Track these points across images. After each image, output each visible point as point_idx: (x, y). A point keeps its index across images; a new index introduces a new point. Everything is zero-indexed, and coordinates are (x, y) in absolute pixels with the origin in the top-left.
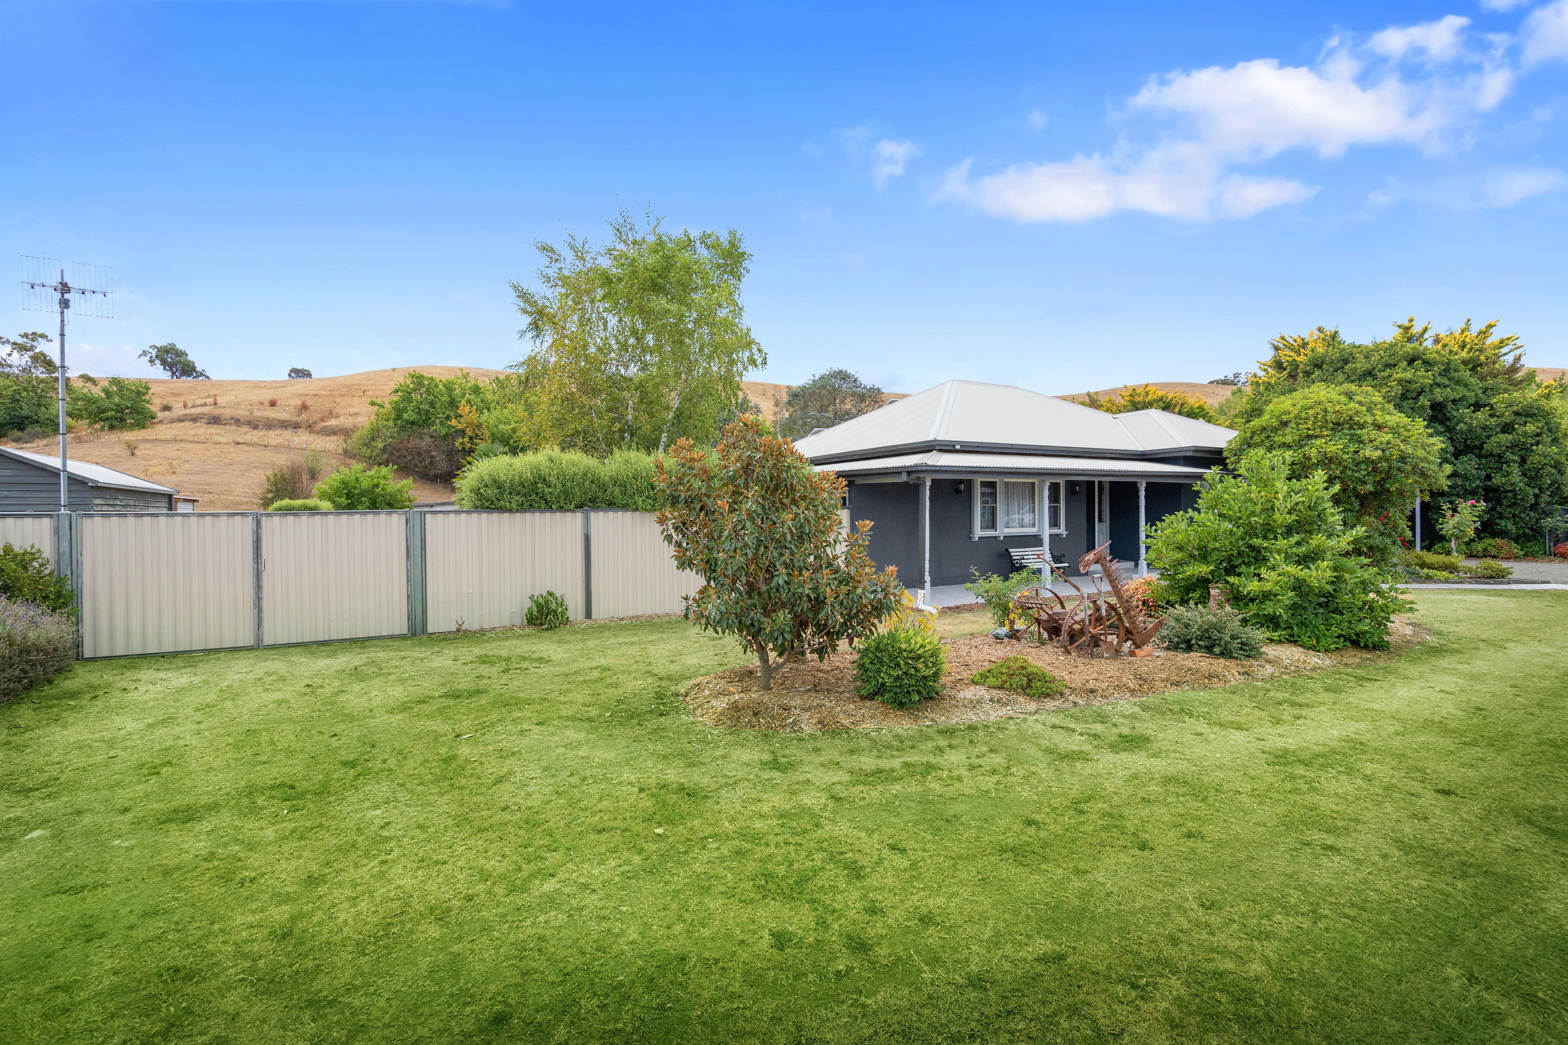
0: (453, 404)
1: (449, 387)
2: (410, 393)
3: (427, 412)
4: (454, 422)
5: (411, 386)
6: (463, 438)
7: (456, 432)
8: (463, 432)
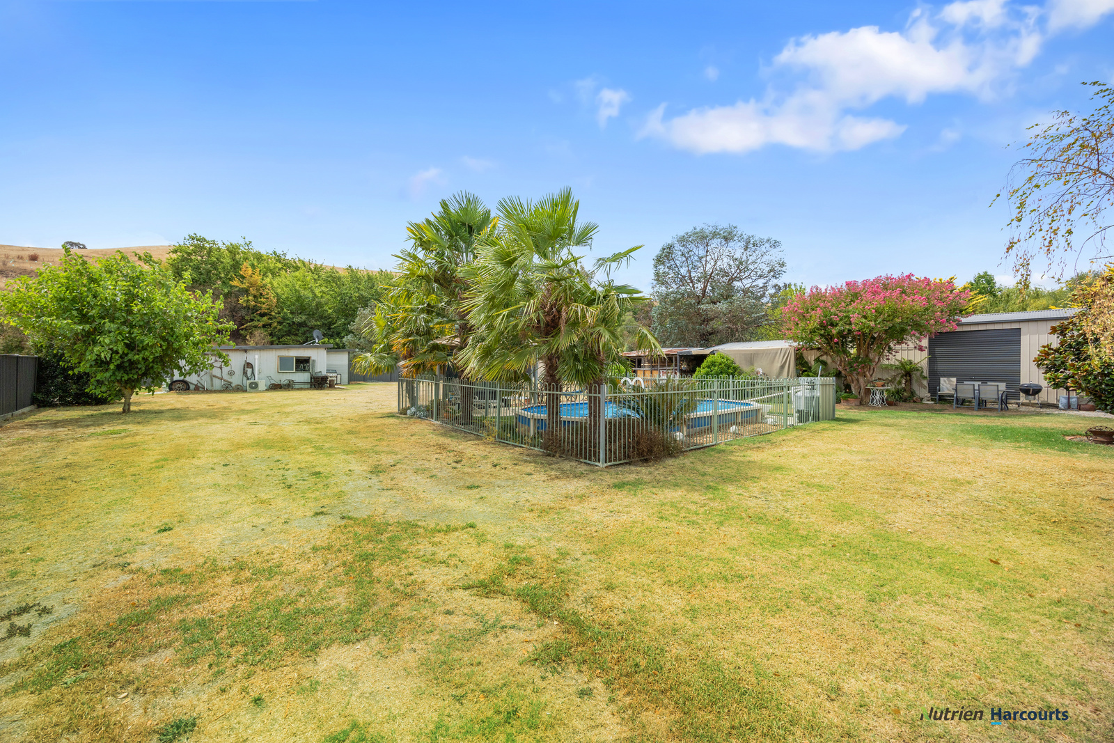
0: (236, 266)
1: (233, 250)
2: (189, 254)
3: (209, 272)
4: (235, 283)
5: (192, 248)
6: (247, 296)
7: (239, 291)
8: (246, 292)
